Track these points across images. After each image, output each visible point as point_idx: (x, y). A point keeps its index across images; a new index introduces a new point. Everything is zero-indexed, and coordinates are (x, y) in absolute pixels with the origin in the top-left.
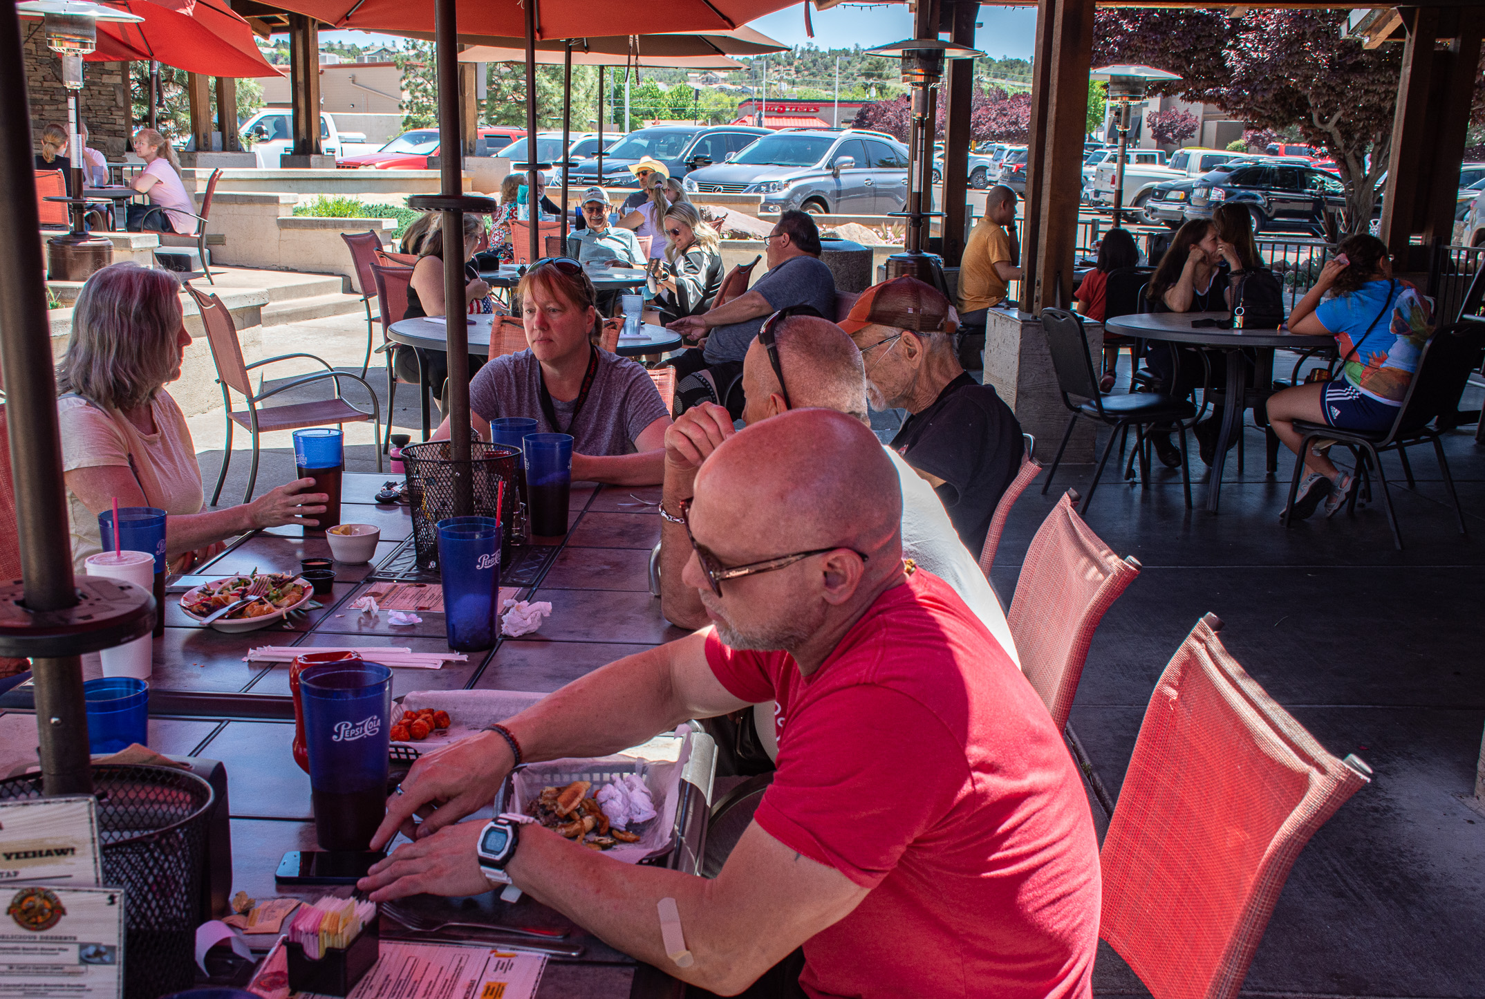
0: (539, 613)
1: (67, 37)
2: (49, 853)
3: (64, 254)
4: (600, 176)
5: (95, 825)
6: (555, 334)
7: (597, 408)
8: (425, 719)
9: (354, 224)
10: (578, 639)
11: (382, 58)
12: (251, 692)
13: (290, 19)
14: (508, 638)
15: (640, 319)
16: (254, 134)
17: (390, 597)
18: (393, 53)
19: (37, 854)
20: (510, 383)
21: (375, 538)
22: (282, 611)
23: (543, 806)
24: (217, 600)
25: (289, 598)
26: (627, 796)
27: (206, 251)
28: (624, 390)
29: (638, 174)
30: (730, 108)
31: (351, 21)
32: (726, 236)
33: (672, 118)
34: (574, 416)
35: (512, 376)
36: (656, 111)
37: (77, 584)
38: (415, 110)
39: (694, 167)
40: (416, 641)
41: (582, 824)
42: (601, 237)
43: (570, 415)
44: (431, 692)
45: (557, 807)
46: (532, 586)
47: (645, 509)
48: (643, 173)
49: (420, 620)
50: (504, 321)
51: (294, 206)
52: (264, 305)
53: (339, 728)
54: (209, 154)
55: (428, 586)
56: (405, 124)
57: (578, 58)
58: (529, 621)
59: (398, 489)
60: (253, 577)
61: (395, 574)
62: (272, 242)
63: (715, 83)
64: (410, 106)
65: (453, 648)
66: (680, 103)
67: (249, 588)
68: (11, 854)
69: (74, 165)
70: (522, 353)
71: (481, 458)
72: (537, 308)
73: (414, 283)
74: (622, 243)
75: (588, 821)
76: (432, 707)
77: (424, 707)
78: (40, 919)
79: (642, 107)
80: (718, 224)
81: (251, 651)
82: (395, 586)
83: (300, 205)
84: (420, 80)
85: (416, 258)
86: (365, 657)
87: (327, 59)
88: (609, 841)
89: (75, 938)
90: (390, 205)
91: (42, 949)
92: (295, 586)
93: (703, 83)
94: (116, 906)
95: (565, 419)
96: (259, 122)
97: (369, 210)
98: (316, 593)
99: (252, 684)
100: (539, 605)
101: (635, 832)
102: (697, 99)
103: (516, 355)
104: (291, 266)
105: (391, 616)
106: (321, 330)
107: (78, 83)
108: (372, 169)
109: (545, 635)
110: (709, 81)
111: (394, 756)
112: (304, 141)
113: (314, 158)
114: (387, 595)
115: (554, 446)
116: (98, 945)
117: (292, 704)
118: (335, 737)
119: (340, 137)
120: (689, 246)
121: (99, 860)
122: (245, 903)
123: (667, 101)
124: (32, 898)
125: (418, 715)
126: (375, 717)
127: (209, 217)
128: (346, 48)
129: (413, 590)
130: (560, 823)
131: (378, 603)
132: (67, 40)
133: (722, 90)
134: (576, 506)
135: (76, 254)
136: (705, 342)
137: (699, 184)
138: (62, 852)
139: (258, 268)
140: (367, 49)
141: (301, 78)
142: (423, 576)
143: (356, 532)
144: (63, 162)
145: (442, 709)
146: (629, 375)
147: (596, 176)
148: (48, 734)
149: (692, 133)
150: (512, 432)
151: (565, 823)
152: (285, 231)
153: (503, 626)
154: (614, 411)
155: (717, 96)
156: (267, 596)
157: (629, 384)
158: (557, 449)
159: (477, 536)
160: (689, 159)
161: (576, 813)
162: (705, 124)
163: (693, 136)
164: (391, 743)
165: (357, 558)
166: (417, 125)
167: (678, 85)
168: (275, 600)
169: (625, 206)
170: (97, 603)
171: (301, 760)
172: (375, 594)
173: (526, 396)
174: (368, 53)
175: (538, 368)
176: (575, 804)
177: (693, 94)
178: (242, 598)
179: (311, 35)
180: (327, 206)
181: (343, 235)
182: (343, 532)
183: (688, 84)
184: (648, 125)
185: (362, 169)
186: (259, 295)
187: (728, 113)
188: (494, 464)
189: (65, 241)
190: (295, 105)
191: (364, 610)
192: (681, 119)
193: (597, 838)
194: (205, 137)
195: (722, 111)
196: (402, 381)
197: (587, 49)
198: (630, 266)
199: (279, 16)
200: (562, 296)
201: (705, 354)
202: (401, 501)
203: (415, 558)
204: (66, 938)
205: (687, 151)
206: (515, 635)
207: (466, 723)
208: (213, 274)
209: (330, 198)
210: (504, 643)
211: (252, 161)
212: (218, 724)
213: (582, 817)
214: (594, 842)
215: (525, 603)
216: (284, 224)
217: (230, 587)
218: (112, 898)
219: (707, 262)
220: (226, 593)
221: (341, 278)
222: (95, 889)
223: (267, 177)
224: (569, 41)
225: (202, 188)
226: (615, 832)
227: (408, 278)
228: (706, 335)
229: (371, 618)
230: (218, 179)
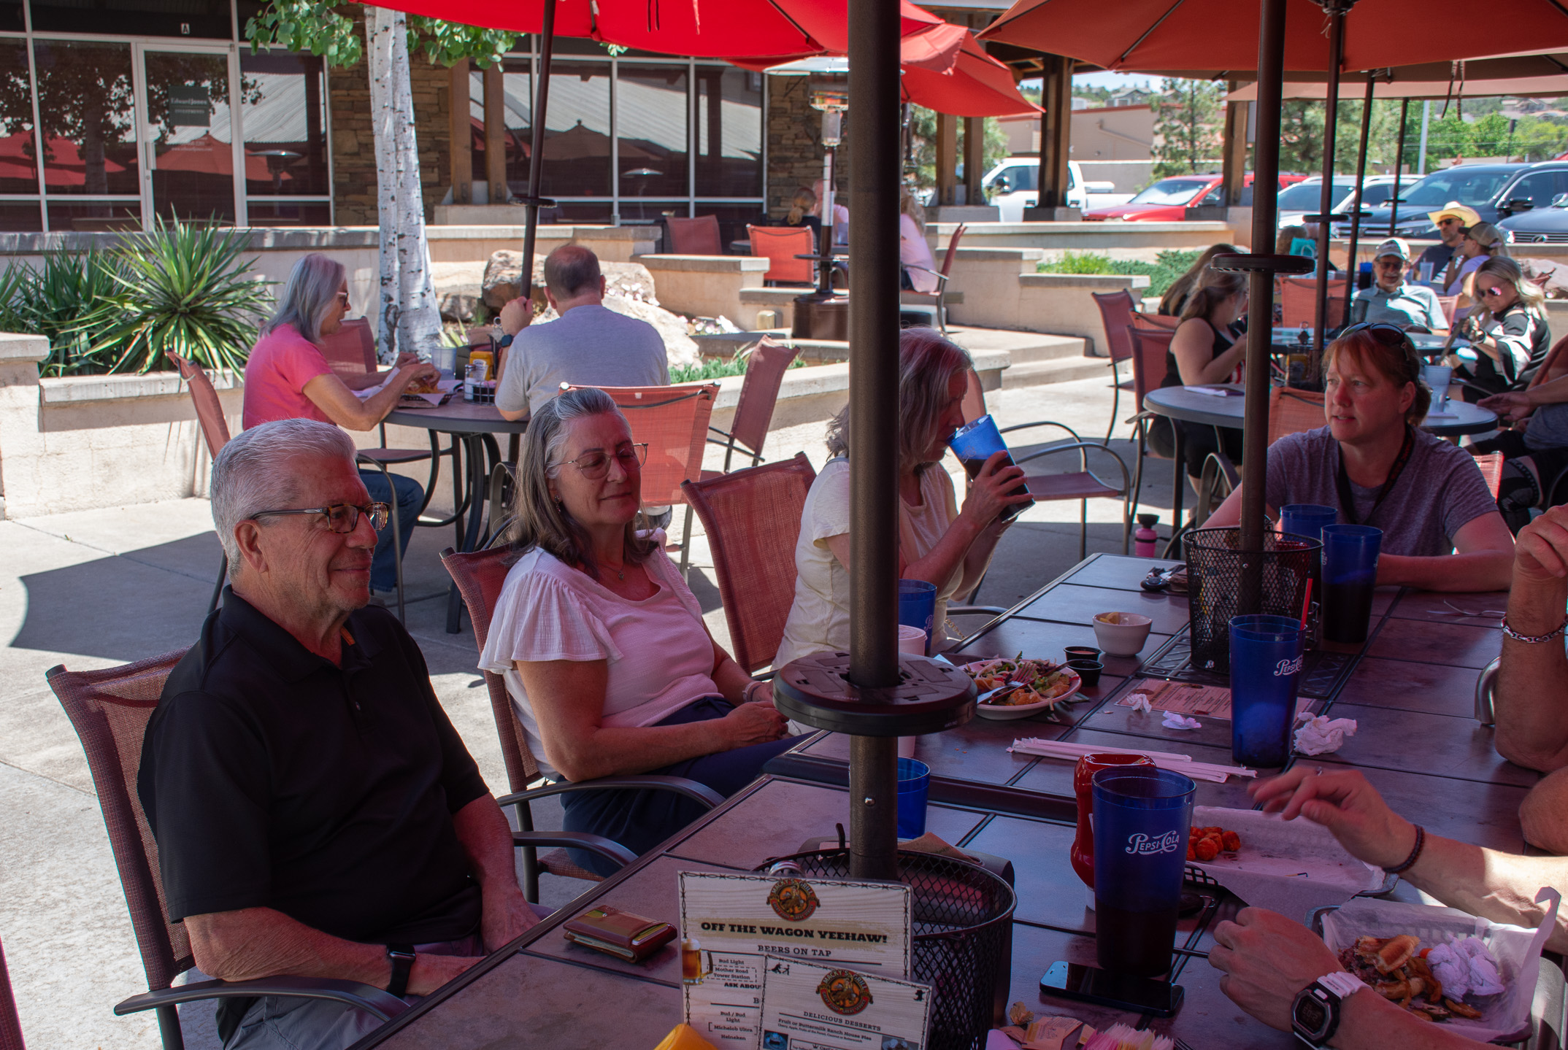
0: (1340, 732)
1: (829, 94)
2: (862, 937)
3: (808, 312)
4: (1392, 226)
5: (909, 915)
6: (1357, 411)
7: (1406, 498)
8: (1213, 838)
9: (1102, 282)
10: (1387, 766)
11: (1133, 100)
12: (1016, 786)
13: (1045, 63)
14: (1301, 756)
15: (1446, 394)
16: (995, 185)
17: (1162, 696)
18: (1145, 94)
19: (850, 937)
20: (1302, 465)
21: (1147, 630)
22: (1049, 701)
23: (1360, 958)
24: (980, 684)
25: (1056, 688)
26: (1466, 962)
27: (944, 309)
28: (1443, 478)
29: (1440, 223)
30: (1556, 140)
31: (1126, 63)
32: (1550, 296)
33: (1477, 155)
34: (1376, 505)
35: (1305, 458)
36: (1457, 147)
37: (900, 664)
38: (1168, 156)
39: (1508, 213)
40: (1195, 748)
41: (1408, 986)
42: (1394, 297)
43: (1372, 503)
44: (1218, 809)
45: (1378, 961)
46: (1328, 698)
47: (1460, 620)
48: (1447, 221)
49: (1199, 725)
50: (1283, 393)
51: (1038, 262)
52: (1005, 368)
53: (1134, 840)
54: (951, 208)
55: (1206, 688)
56: (1156, 172)
57: (1380, 89)
58: (1328, 739)
59: (1166, 576)
60: (1017, 662)
61: (1168, 671)
62: (1013, 301)
63: (1539, 110)
64: (1163, 152)
65: (1238, 761)
66: (1490, 136)
67: (1014, 673)
68: (826, 933)
69: (825, 222)
70: (1318, 431)
71: (1272, 549)
72: (1341, 379)
73: (1174, 347)
74: (1419, 303)
75: (1416, 984)
76: (1220, 826)
77: (1210, 825)
78: (848, 1003)
79: (1439, 144)
80: (1543, 280)
81: (1016, 742)
82: (1168, 685)
83: (1043, 261)
84: (1176, 123)
85: (1178, 319)
86: (1158, 763)
87: (1077, 103)
88: (1442, 1012)
89: (879, 1029)
90: (1141, 261)
91: (846, 1034)
92: (1062, 675)
93: (1522, 111)
94: (923, 1002)
95: (1365, 507)
96: (1002, 174)
97: (1118, 267)
98: (1083, 684)
99: (1017, 778)
100: (1341, 722)
101: (1474, 1005)
102: (1512, 130)
103: (1310, 433)
104: (1030, 326)
105: (1165, 719)
106: (1059, 396)
107: (836, 140)
108: (1119, 222)
109: (1345, 757)
110: (1530, 109)
111: (1189, 878)
112: (1050, 193)
113: (1059, 211)
114: (1159, 693)
115: (1358, 540)
116: (900, 1039)
117: (1075, 806)
118: (1128, 849)
119: (1086, 188)
120: (1510, 307)
121: (909, 952)
122: (1023, 1015)
123: (1472, 135)
124: (842, 981)
125: (1204, 833)
126: (1175, 833)
127: (950, 274)
128: (1094, 91)
129: (1187, 691)
130: (1380, 981)
131: (1151, 701)
132: (829, 97)
133: (1547, 118)
134: (1378, 609)
135: (820, 313)
136: (1527, 423)
137: (1515, 234)
138: (875, 938)
139: (995, 328)
140: (1117, 91)
141: (1051, 125)
142: (1197, 676)
143: (1125, 621)
144: (815, 222)
145: (1232, 829)
146: (1450, 461)
147: (1388, 226)
148: (860, 813)
149: (1510, 172)
150: (1304, 522)
151: (1387, 982)
152: (1027, 289)
153: (1296, 742)
154: (1427, 503)
155: (1539, 126)
156: (1032, 683)
157: (1449, 471)
158: (1363, 543)
159: (1277, 639)
160: (1502, 204)
161: (1401, 972)
162: (1521, 160)
163: (1510, 175)
164: (1188, 862)
165: (1125, 650)
166: (1169, 172)
167: (1487, 116)
168: (1040, 689)
169: (1420, 260)
170: (920, 683)
171: (1082, 869)
172: (1145, 692)
173: (1320, 479)
174: (1119, 95)
175: (1336, 448)
176: (1401, 961)
177: (1508, 125)
178: (1006, 683)
179: (1065, 79)
180: (1073, 262)
181: (1094, 295)
182: (1110, 620)
183: (1502, 113)
184: (1447, 165)
185: (1108, 223)
186: (1002, 357)
187: (1553, 145)
188: (1286, 555)
189: (810, 298)
190: (1042, 155)
191: (1135, 708)
192: (1489, 156)
193: (1426, 1006)
194: (949, 191)
195: (1545, 145)
196: (1154, 455)
197: (1390, 79)
198: (1427, 332)
199: (1032, 61)
200: (1371, 369)
201: (1526, 437)
202: (1170, 591)
203: (1190, 655)
204: (870, 1027)
205: (1501, 197)
206: (1310, 753)
207: (1259, 849)
208: (949, 333)
209: (1077, 253)
210: (1298, 761)
211: (994, 215)
212: (984, 816)
213: (1408, 978)
214: (1422, 1010)
215: (1324, 718)
216: (1026, 282)
217: (994, 670)
218: (920, 993)
219: (1531, 327)
220: (989, 677)
221: (1082, 341)
222: (903, 981)
223: (1010, 231)
224: (1372, 72)
225: (944, 245)
226: (1448, 1002)
227: (1167, 342)
228: (1530, 415)
229: (1141, 717)
230: (962, 235)
